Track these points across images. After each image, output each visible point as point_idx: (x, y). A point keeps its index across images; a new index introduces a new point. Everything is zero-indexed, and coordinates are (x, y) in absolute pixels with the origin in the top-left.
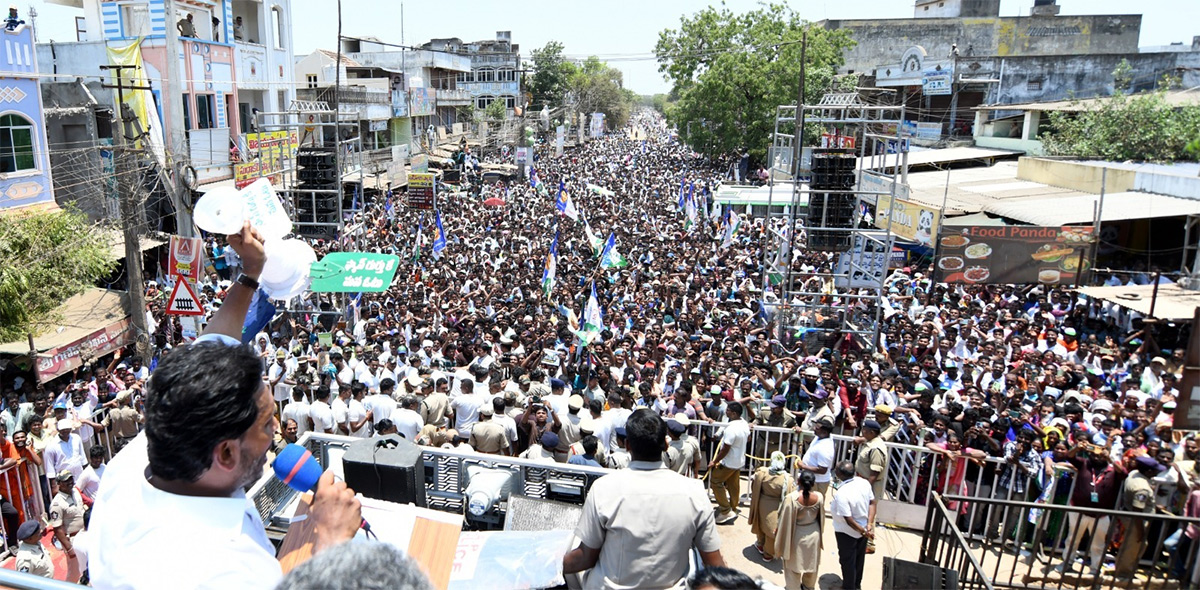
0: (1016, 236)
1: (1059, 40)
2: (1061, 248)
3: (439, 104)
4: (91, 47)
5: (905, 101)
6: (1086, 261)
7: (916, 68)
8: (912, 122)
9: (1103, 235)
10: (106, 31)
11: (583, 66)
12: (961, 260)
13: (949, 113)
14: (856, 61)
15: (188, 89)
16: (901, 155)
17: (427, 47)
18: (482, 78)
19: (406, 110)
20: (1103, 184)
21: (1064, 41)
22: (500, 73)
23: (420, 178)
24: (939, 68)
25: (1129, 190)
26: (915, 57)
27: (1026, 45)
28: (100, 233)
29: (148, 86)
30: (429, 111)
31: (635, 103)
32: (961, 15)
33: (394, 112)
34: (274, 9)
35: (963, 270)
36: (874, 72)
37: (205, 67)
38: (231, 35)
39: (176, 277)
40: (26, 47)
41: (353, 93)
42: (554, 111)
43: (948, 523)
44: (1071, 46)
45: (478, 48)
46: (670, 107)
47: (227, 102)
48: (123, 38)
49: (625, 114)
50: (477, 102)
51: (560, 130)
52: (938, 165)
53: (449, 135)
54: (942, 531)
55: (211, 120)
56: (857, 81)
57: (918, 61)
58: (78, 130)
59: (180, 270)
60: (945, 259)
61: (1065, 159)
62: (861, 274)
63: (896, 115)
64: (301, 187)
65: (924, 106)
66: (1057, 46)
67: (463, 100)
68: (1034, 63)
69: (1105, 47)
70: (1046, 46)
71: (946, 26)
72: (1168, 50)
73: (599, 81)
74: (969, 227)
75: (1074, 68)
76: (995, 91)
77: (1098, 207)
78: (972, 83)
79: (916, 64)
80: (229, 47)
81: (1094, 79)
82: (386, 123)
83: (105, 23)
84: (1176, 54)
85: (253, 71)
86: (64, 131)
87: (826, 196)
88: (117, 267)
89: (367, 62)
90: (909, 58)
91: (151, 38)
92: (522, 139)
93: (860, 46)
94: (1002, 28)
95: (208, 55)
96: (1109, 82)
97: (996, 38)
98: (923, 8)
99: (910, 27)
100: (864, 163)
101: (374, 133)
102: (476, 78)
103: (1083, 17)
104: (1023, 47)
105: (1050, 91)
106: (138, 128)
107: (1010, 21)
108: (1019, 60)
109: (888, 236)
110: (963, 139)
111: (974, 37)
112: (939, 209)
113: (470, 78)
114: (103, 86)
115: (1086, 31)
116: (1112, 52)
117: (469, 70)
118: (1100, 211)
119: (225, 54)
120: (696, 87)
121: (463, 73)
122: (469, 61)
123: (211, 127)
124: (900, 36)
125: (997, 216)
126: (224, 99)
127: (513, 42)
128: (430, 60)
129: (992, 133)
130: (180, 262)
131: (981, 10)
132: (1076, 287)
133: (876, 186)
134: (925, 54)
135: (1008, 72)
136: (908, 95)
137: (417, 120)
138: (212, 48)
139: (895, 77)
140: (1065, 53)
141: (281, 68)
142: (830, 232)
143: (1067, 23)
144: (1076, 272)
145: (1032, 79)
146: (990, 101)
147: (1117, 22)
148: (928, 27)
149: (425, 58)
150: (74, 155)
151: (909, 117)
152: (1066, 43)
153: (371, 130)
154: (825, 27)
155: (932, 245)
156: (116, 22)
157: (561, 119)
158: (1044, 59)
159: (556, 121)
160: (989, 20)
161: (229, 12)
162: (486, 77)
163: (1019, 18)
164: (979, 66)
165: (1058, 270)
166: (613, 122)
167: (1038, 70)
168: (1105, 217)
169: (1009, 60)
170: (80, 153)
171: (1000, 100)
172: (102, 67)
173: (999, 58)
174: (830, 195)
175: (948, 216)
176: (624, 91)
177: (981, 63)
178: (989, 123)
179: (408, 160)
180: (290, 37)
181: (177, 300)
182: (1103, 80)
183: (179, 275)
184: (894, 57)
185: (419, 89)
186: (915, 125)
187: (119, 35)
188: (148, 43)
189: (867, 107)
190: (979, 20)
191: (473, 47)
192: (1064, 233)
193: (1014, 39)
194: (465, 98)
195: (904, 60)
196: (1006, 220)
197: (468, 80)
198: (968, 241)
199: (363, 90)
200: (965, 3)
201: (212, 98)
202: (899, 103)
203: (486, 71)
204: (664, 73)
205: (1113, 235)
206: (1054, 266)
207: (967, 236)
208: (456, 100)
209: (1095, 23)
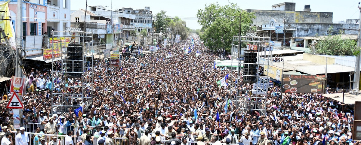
0: (304, 78)
1: (312, 19)
2: (317, 82)
3: (124, 30)
5: (271, 35)
6: (324, 86)
7: (273, 25)
9: (328, 77)
11: (173, 19)
12: (289, 85)
13: (283, 39)
14: (256, 22)
15: (27, 21)
16: (270, 51)
17: (120, 10)
18: (139, 22)
19: (112, 31)
20: (327, 61)
21: (313, 19)
22: (146, 20)
23: (115, 55)
24: (280, 25)
25: (334, 64)
26: (273, 22)
27: (303, 20)
29: (10, 19)
30: (120, 32)
31: (190, 32)
32: (285, 10)
33: (107, 32)
35: (290, 89)
36: (262, 26)
37: (35, 13)
38: (46, 2)
39: (13, 93)
41: (92, 25)
42: (164, 34)
44: (315, 21)
45: (138, 12)
46: (202, 34)
47: (43, 26)
49: (187, 35)
50: (137, 30)
51: (166, 40)
53: (127, 41)
55: (35, 32)
56: (257, 28)
57: (274, 23)
59: (15, 90)
60: (284, 85)
62: (260, 90)
63: (268, 39)
64: (69, 59)
65: (276, 37)
66: (311, 20)
67: (132, 29)
68: (305, 25)
69: (324, 21)
70: (308, 20)
71: (281, 13)
72: (340, 23)
73: (178, 25)
74: (291, 75)
75: (316, 27)
76: (295, 33)
78: (289, 30)
79: (273, 24)
80: (45, 6)
81: (322, 31)
82: (104, 35)
84: (342, 24)
85: (54, 15)
87: (249, 65)
89: (98, 14)
90: (271, 22)
91: (13, 1)
92: (152, 43)
93: (257, 18)
94: (296, 15)
95: (36, 9)
96: (326, 32)
97: (295, 17)
98: (274, 7)
99: (271, 13)
100: (259, 54)
102: (137, 22)
103: (317, 12)
104: (302, 20)
105: (310, 33)
106: (4, 34)
107: (298, 13)
108: (302, 24)
109: (268, 78)
110: (287, 47)
111: (289, 17)
112: (282, 69)
115: (319, 16)
116: (326, 23)
117: (135, 19)
118: (327, 71)
119: (43, 9)
121: (133, 20)
122: (135, 16)
123: (35, 35)
124: (268, 15)
125: (298, 71)
126: (41, 25)
127: (150, 10)
129: (295, 46)
130: (15, 87)
131: (290, 9)
132: (322, 94)
133: (263, 61)
134: (276, 21)
135: (299, 28)
136: (271, 33)
137: (116, 35)
138: (38, 6)
139: (268, 28)
140: (313, 23)
141: (65, 15)
142: (250, 77)
143: (313, 14)
144: (321, 89)
145: (305, 30)
146: (294, 36)
147: (327, 14)
148: (276, 13)
149: (119, 14)
151: (272, 40)
152: (314, 20)
153: (99, 38)
154: (247, 11)
155: (281, 80)
157: (166, 36)
158: (308, 24)
159: (164, 37)
160: (293, 12)
162: (141, 21)
163: (300, 12)
164: (290, 26)
165: (316, 89)
166: (183, 38)
167: (306, 27)
169: (299, 24)
171: (297, 36)
173: (296, 23)
175: (285, 71)
176: (186, 28)
177: (291, 25)
178: (294, 42)
179: (112, 49)
180: (69, 4)
181: (12, 103)
182: (324, 31)
184: (267, 22)
185: (117, 24)
186: (274, 42)
188: (11, 3)
189: (259, 37)
190: (290, 12)
191: (137, 11)
192: (317, 77)
193: (300, 18)
195: (270, 22)
196: (301, 72)
197: (134, 22)
198: (290, 79)
199: (96, 24)
200: (286, 7)
201: (36, 24)
202: (269, 36)
203: (141, 19)
204: (199, 23)
205: (331, 78)
206: (315, 87)
207: (290, 78)
208: (130, 29)
209: (321, 14)
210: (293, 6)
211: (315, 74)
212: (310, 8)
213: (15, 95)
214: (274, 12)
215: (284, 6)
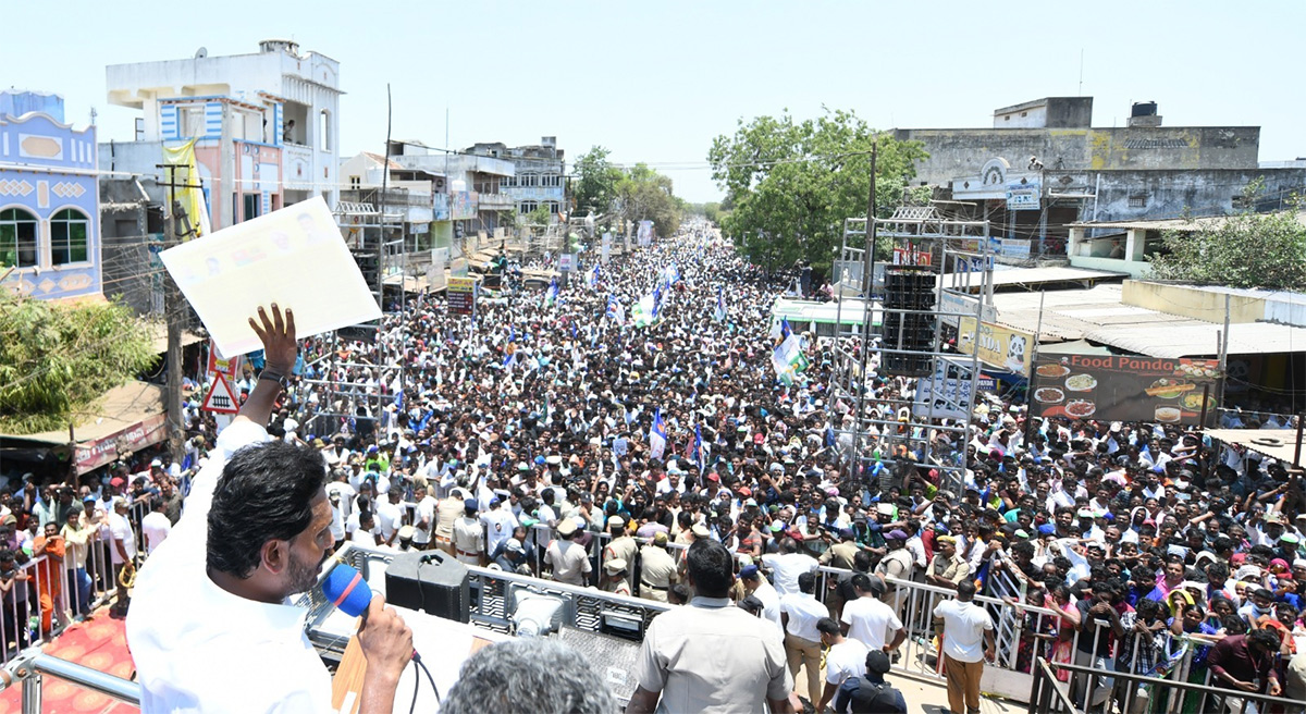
0: (1126, 368)
1: (1162, 154)
2: (1180, 383)
3: (481, 208)
4: (148, 146)
5: (986, 216)
6: (1211, 398)
7: (998, 181)
8: (995, 238)
9: (1230, 370)
10: (164, 132)
11: (630, 172)
12: (1061, 392)
13: (1038, 230)
14: (930, 172)
15: (237, 188)
16: (986, 274)
17: (470, 151)
18: (525, 183)
19: (448, 213)
20: (1227, 313)
21: (1169, 154)
22: (544, 179)
23: (461, 281)
24: (1024, 181)
25: (1258, 321)
26: (997, 169)
27: (1125, 158)
28: (145, 326)
29: (199, 184)
30: (471, 215)
31: (686, 212)
32: (1047, 126)
33: (435, 216)
34: (323, 113)
35: (1064, 403)
36: (951, 184)
37: (254, 167)
38: (280, 137)
39: (215, 373)
40: (89, 146)
41: (395, 195)
42: (601, 218)
43: (1059, 697)
44: (1177, 160)
45: (522, 153)
46: (724, 216)
47: (272, 202)
48: (178, 138)
49: (674, 222)
50: (519, 207)
51: (607, 237)
52: (1028, 286)
53: (490, 240)
54: (1053, 706)
55: (255, 210)
56: (931, 193)
57: (1000, 173)
58: (129, 225)
59: (218, 367)
60: (1042, 390)
61: (1178, 283)
62: (944, 403)
63: (979, 231)
65: (1008, 222)
66: (1161, 159)
67: (505, 204)
68: (1134, 177)
69: (1219, 162)
70: (1148, 159)
71: (1031, 137)
72: (1294, 166)
73: (647, 189)
74: (1070, 356)
75: (1182, 184)
76: (1090, 207)
77: (1223, 338)
78: (1064, 198)
79: (998, 177)
80: (278, 149)
81: (1207, 196)
82: (427, 226)
83: (163, 124)
84: (1303, 170)
85: (299, 172)
86: (116, 225)
87: (903, 316)
88: (158, 360)
89: (410, 165)
90: (990, 171)
91: (205, 138)
92: (566, 246)
93: (934, 157)
94: (1095, 140)
95: (258, 156)
96: (1226, 200)
97: (1088, 150)
98: (1003, 117)
99: (990, 137)
100: (945, 281)
101: (414, 236)
102: (519, 183)
103: (1190, 129)
104: (1121, 160)
105: (1155, 208)
106: (187, 225)
107: (1104, 133)
108: (1118, 174)
109: (975, 362)
110: (1055, 258)
111: (1063, 149)
112: (1033, 334)
113: (513, 183)
114: (157, 184)
115: (1194, 144)
116: (1226, 168)
117: (513, 176)
118: (1225, 343)
119: (274, 155)
120: (752, 196)
121: (506, 177)
122: (513, 165)
124: (978, 146)
125: (1102, 345)
126: (270, 199)
127: (558, 147)
128: (474, 164)
129: (1089, 252)
130: (219, 358)
131: (1070, 120)
132: (1202, 429)
133: (957, 306)
134: (1009, 166)
135: (1105, 187)
136: (990, 209)
137: (458, 224)
138: (261, 149)
139: (974, 190)
140: (1170, 168)
141: (326, 169)
142: (907, 355)
143: (1171, 136)
144: (1200, 411)
145: (1133, 195)
146: (1086, 218)
147: (1230, 135)
148: (1010, 137)
149: (469, 162)
150: (127, 249)
151: (993, 233)
152: (1172, 157)
153: (412, 233)
154: (894, 137)
155: (1026, 373)
156: (173, 123)
157: (608, 226)
158: (1146, 173)
159: (602, 228)
160: (1080, 131)
161: (280, 115)
162: (529, 182)
163: (1114, 129)
164: (1071, 181)
165: (1178, 409)
166: (663, 230)
167: (1139, 185)
168: (1230, 351)
169: (1106, 174)
170: (132, 248)
171: (1097, 217)
172: (157, 166)
173: (1093, 171)
174: (907, 315)
175: (1042, 343)
176: (673, 198)
177: (1073, 177)
178: (1085, 241)
179: (448, 264)
180: (337, 139)
181: (214, 397)
182: (1218, 197)
183: (218, 371)
184: (973, 169)
185: (461, 193)
187: (175, 135)
188: (201, 144)
189: (946, 222)
190: (1067, 131)
191: (517, 152)
192: (1183, 366)
193: (1110, 151)
194: (508, 202)
195: (984, 172)
196: (1111, 348)
197: (511, 184)
198: (1068, 371)
199: (406, 192)
200: (1050, 113)
201: (258, 198)
202: (981, 218)
203: (530, 176)
204: (718, 181)
205: (1243, 372)
206: (1173, 403)
207: (1066, 366)
208: (499, 205)
209: (1204, 136)
210: (1082, 110)
211: (1176, 357)
212: (1158, 114)
213: (220, 379)
214: (1000, 133)
215: (1045, 109)
